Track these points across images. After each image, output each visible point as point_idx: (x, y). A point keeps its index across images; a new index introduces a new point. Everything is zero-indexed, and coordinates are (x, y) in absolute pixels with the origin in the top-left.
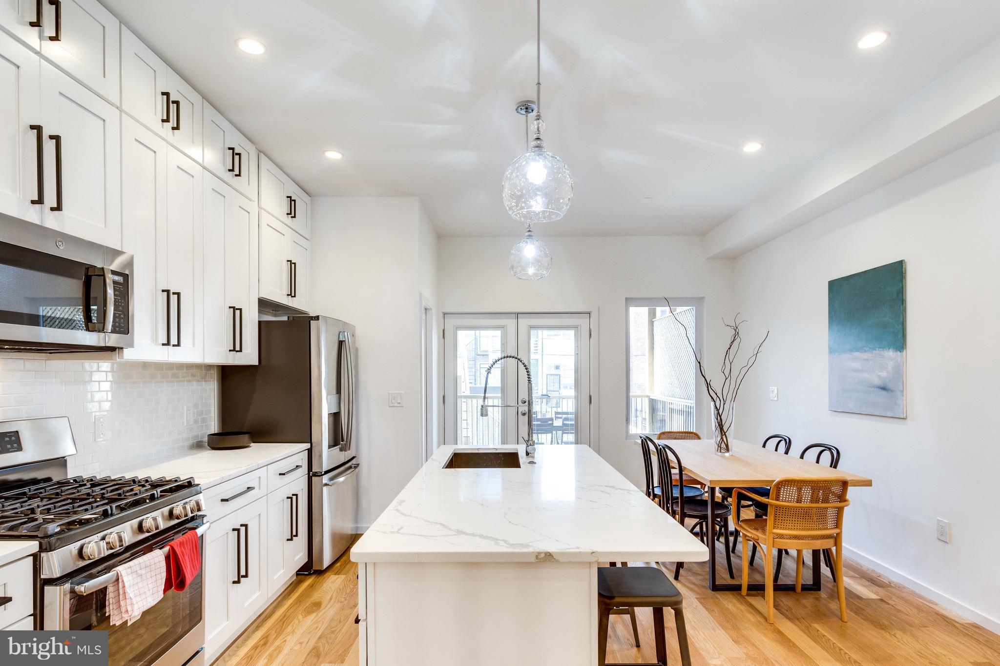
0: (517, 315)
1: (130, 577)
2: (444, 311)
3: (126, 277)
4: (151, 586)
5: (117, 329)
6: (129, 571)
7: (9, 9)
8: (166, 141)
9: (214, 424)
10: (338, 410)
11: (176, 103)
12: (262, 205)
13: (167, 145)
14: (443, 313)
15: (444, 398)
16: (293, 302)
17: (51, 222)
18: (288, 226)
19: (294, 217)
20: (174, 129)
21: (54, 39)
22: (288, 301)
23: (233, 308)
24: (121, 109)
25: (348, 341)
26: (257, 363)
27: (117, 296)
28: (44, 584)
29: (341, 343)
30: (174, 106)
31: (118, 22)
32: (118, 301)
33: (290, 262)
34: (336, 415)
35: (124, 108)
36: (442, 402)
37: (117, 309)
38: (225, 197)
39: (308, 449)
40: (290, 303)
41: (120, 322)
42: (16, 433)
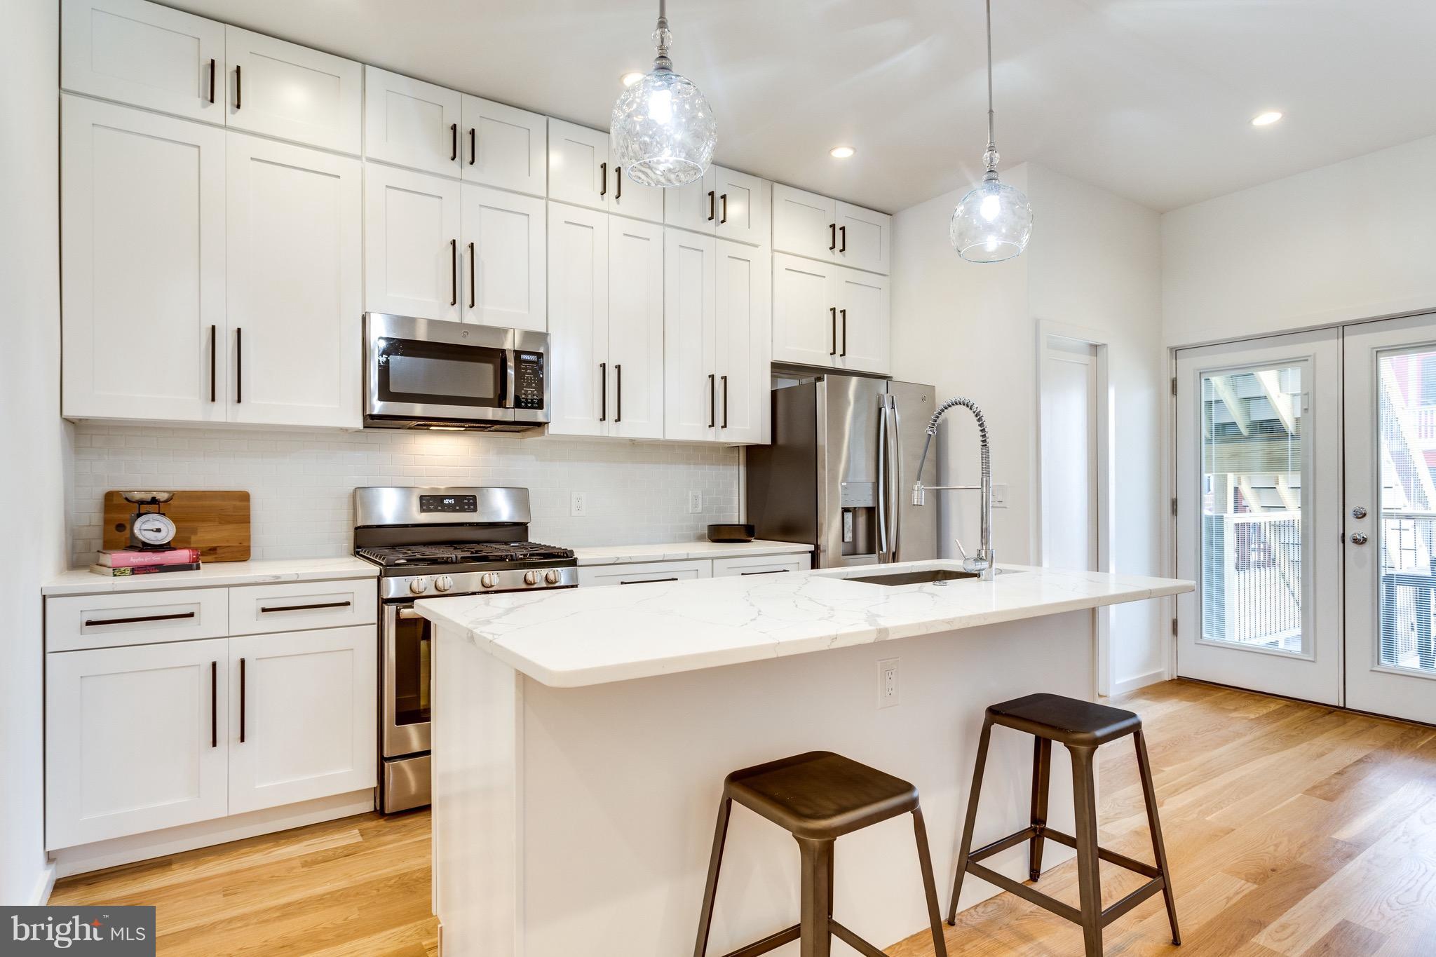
0: (1342, 329)
2: (1174, 345)
3: (539, 355)
7: (433, 154)
8: (608, 212)
9: (737, 515)
10: (870, 504)
11: (618, 170)
12: (776, 247)
13: (610, 216)
14: (1171, 349)
15: (1174, 503)
16: (844, 362)
17: (471, 318)
18: (834, 264)
19: (843, 250)
20: (617, 198)
21: (472, 163)
22: (834, 361)
23: (712, 377)
24: (547, 198)
25: (893, 407)
26: (768, 442)
27: (529, 374)
28: (383, 602)
29: (880, 410)
30: (616, 174)
31: (544, 118)
32: (531, 380)
33: (833, 310)
34: (871, 512)
35: (551, 196)
36: (1170, 511)
37: (529, 386)
38: (702, 251)
39: (810, 552)
40: (838, 363)
41: (532, 399)
42: (474, 496)
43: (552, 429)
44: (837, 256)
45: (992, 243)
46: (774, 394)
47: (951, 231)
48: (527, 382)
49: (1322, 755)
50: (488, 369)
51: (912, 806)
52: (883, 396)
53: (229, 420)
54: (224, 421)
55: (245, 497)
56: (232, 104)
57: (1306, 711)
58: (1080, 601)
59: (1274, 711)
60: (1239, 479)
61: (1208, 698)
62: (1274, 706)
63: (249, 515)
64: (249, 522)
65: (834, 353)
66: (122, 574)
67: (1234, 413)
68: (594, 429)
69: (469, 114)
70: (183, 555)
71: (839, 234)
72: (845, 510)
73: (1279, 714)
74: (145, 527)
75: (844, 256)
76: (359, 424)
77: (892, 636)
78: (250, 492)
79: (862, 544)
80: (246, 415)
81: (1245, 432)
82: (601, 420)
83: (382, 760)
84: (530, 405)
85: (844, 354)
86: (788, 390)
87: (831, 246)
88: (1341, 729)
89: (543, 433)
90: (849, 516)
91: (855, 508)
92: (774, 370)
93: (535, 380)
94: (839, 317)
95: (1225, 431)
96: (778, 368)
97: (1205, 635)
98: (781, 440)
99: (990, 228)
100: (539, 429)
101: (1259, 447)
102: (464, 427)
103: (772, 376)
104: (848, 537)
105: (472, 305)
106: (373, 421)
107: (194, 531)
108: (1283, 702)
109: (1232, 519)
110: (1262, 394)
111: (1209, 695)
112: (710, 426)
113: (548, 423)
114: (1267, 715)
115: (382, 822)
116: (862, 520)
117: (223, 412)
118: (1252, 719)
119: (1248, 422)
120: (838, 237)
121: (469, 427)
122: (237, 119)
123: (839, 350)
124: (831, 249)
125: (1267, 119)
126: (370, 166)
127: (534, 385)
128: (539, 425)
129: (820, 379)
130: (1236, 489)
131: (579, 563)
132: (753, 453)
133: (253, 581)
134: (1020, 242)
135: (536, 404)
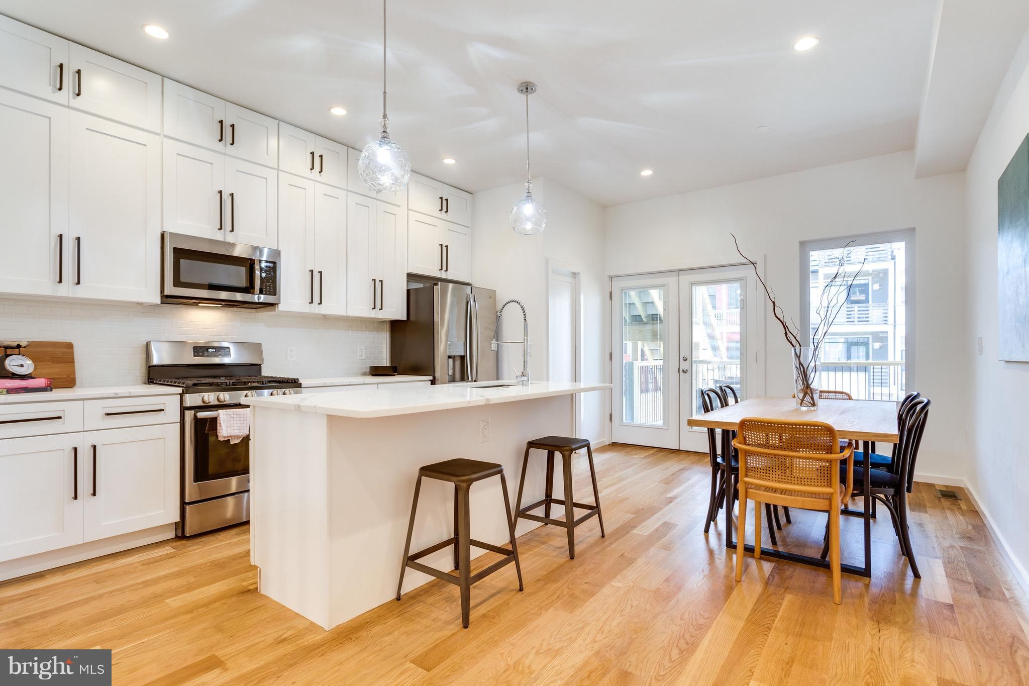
0: (679, 272)
1: (225, 417)
2: (610, 275)
3: (275, 263)
4: (239, 425)
5: (268, 293)
6: (225, 413)
7: (208, 137)
8: (315, 181)
9: (385, 360)
10: (462, 354)
11: (321, 156)
12: (410, 208)
13: (316, 183)
14: (609, 276)
15: (611, 355)
16: (446, 275)
17: (230, 238)
18: (441, 219)
19: (447, 212)
20: (320, 172)
21: (232, 144)
22: (441, 274)
23: (374, 280)
24: (278, 170)
25: (474, 301)
26: (405, 319)
28: (183, 409)
29: (468, 302)
30: (319, 159)
31: (277, 121)
33: (441, 245)
34: (463, 358)
35: (281, 168)
36: (609, 358)
37: (268, 281)
38: (369, 207)
39: (430, 380)
40: (443, 275)
41: (270, 289)
42: (228, 348)
43: (281, 307)
44: (443, 215)
45: (529, 226)
46: (408, 291)
47: (511, 218)
49: (668, 468)
50: (243, 270)
51: (501, 472)
52: (470, 295)
53: (70, 295)
54: (67, 296)
55: (70, 346)
56: (74, 93)
57: (664, 453)
58: (566, 391)
59: (651, 454)
60: (643, 344)
61: (625, 451)
62: (651, 452)
63: (74, 358)
64: (74, 362)
65: (441, 269)
67: (640, 310)
68: (307, 309)
69: (231, 115)
70: (40, 382)
71: (444, 202)
72: (449, 357)
73: (653, 455)
74: (12, 363)
75: (447, 215)
76: (158, 300)
77: (491, 403)
78: (73, 343)
79: (458, 375)
80: (81, 292)
81: (645, 320)
82: (310, 303)
83: (183, 504)
85: (447, 270)
86: (417, 290)
87: (440, 209)
88: (677, 458)
89: (274, 310)
90: (451, 361)
91: (454, 356)
92: (409, 277)
93: (271, 278)
94: (444, 249)
95: (636, 319)
96: (411, 277)
97: (624, 420)
98: (412, 318)
99: (528, 219)
100: (271, 308)
101: (649, 327)
102: (221, 304)
103: (407, 281)
104: (451, 372)
105: (232, 230)
106: (167, 299)
108: (656, 450)
109: (638, 364)
110: (650, 301)
111: (625, 449)
112: (373, 309)
113: (278, 304)
114: (648, 456)
115: (184, 542)
116: (458, 363)
117: (67, 290)
118: (642, 458)
119: (646, 315)
120: (444, 205)
121: (225, 305)
122: (78, 102)
123: (444, 268)
124: (440, 210)
125: (647, 173)
126: (165, 139)
127: (270, 281)
128: (272, 305)
129: (436, 284)
130: (642, 351)
131: (303, 386)
132: (395, 326)
133: (100, 396)
134: (541, 227)
135: (272, 292)
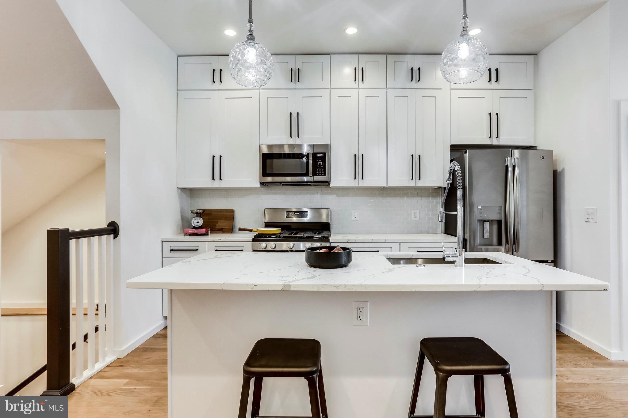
3: (325, 154)
7: (284, 79)
8: (358, 88)
10: (499, 218)
11: (362, 69)
12: (452, 87)
13: (359, 90)
17: (298, 142)
18: (492, 89)
19: (497, 81)
20: (361, 82)
21: (298, 81)
22: (492, 142)
23: (412, 156)
24: (330, 88)
25: (512, 165)
27: (320, 162)
29: (507, 166)
30: (361, 71)
31: (328, 56)
32: (321, 164)
33: (490, 114)
34: (499, 222)
35: (332, 87)
37: (320, 167)
40: (495, 142)
41: (321, 172)
42: (307, 212)
43: (332, 184)
44: (494, 85)
48: (319, 165)
52: (508, 159)
53: (218, 186)
55: (233, 212)
56: (220, 81)
63: (233, 218)
64: (233, 220)
65: (491, 137)
66: (186, 235)
68: (352, 183)
69: (297, 63)
70: (204, 230)
71: (494, 73)
72: (484, 221)
74: (195, 221)
75: (499, 84)
76: (259, 185)
78: (235, 210)
79: (493, 239)
80: (223, 184)
82: (354, 179)
84: (320, 175)
85: (497, 137)
87: (489, 80)
89: (329, 186)
90: (487, 224)
92: (452, 149)
93: (322, 164)
94: (495, 118)
96: (455, 148)
100: (327, 184)
103: (451, 152)
104: (486, 236)
105: (298, 137)
107: (217, 222)
112: (411, 179)
113: (329, 182)
117: (217, 184)
120: (493, 75)
123: (494, 135)
124: (488, 82)
126: (262, 91)
127: (322, 166)
128: (326, 182)
129: (465, 153)
133: (213, 240)
135: (323, 174)
